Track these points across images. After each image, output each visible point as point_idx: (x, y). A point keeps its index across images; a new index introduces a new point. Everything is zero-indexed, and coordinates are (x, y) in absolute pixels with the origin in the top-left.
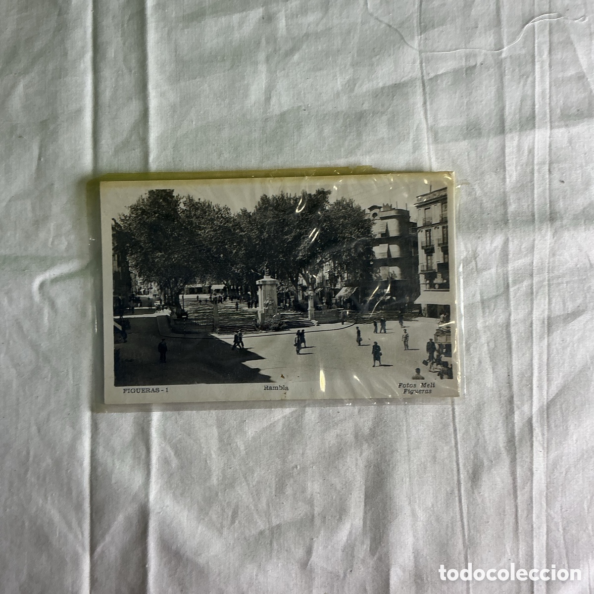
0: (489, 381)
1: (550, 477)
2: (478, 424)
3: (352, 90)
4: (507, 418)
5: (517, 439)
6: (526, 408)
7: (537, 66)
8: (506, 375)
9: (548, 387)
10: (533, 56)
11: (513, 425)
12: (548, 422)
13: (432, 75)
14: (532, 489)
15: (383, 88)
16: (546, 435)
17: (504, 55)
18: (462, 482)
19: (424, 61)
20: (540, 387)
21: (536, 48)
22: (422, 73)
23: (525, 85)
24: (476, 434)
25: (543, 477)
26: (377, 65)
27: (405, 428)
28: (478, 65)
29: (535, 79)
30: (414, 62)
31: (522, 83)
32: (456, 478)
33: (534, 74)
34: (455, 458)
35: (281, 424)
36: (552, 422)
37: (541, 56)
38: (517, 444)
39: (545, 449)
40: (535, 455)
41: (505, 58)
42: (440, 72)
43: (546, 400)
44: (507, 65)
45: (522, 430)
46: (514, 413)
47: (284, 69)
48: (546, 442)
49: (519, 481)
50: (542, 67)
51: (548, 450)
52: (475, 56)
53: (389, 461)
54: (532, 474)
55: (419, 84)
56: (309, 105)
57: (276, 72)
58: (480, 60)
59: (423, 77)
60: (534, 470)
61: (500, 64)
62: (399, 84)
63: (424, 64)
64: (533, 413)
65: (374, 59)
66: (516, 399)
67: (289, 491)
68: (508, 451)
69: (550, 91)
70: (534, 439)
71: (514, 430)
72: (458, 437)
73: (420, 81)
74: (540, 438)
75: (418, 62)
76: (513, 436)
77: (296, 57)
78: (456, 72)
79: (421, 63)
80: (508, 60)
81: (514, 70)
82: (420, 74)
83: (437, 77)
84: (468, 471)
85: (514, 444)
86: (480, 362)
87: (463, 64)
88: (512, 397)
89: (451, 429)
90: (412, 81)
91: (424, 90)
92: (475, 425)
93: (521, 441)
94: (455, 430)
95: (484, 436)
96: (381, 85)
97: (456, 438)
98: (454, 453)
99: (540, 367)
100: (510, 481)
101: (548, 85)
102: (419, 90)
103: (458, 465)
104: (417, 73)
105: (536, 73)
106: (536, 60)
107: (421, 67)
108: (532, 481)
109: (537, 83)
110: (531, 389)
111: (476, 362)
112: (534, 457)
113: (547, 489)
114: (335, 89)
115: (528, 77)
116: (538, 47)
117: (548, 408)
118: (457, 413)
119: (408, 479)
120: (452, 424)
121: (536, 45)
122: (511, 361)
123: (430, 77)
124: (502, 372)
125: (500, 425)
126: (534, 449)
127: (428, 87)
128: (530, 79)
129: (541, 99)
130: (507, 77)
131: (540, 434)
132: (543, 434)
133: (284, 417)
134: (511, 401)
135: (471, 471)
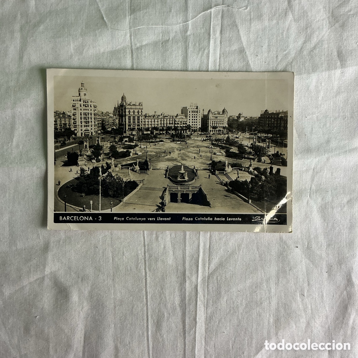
0: (170, 261)
1: (208, 325)
2: (162, 289)
3: (81, 53)
4: (181, 285)
5: (187, 298)
6: (194, 279)
7: (212, 42)
8: (182, 256)
9: (209, 265)
10: (209, 34)
11: (185, 290)
12: (208, 288)
13: (138, 45)
14: (195, 333)
15: (104, 53)
16: (206, 297)
17: (189, 33)
18: (150, 327)
19: (132, 34)
20: (204, 265)
21: (211, 28)
22: (131, 44)
23: (202, 55)
24: (160, 296)
25: (204, 325)
26: (99, 36)
27: (113, 291)
28: (170, 40)
29: (209, 51)
30: (126, 35)
31: (200, 54)
32: (145, 325)
33: (209, 48)
34: (145, 312)
35: (27, 288)
36: (210, 288)
37: (215, 35)
38: (187, 302)
39: (206, 306)
40: (198, 310)
41: (190, 35)
42: (144, 44)
43: (207, 273)
44: (191, 39)
45: (190, 293)
46: (186, 282)
47: (33, 36)
48: (206, 301)
49: (187, 326)
50: (215, 43)
51: (207, 307)
52: (169, 33)
53: (102, 313)
54: (196, 323)
55: (129, 51)
56: (51, 63)
57: (27, 38)
58: (172, 35)
59: (132, 46)
60: (197, 319)
61: (186, 40)
62: (115, 51)
63: (132, 37)
64: (199, 282)
65: (97, 32)
66: (187, 273)
67: (33, 333)
68: (181, 307)
69: (219, 61)
70: (198, 299)
71: (185, 293)
72: (148, 298)
73: (130, 49)
74: (202, 298)
75: (129, 35)
76: (185, 298)
77: (42, 28)
78: (155, 44)
79: (131, 36)
80: (192, 36)
81: (195, 44)
82: (130, 45)
83: (141, 47)
84: (154, 321)
85: (185, 302)
86: (165, 247)
87: (161, 38)
88: (185, 271)
89: (144, 292)
90: (124, 49)
91: (132, 56)
92: (160, 289)
93: (189, 300)
94: (146, 293)
95: (165, 297)
96: (102, 50)
97: (147, 298)
98: (145, 308)
99: (204, 252)
100: (181, 327)
101: (219, 56)
102: (129, 57)
103: (147, 316)
104: (127, 43)
105: (211, 47)
106: (211, 37)
107: (131, 39)
108: (196, 327)
109: (210, 54)
110: (198, 266)
111: (162, 247)
112: (198, 312)
113: (206, 332)
114: (69, 52)
115: (204, 50)
116: (213, 27)
117: (208, 279)
118: (148, 282)
119: (113, 325)
120: (144, 289)
121: (212, 26)
122: (185, 246)
123: (137, 47)
124: (179, 253)
125: (176, 290)
126: (198, 306)
127: (135, 54)
128: (206, 51)
129: (213, 66)
130: (190, 49)
131: (202, 296)
132: (204, 296)
133: (30, 283)
134: (184, 274)
135: (156, 321)
